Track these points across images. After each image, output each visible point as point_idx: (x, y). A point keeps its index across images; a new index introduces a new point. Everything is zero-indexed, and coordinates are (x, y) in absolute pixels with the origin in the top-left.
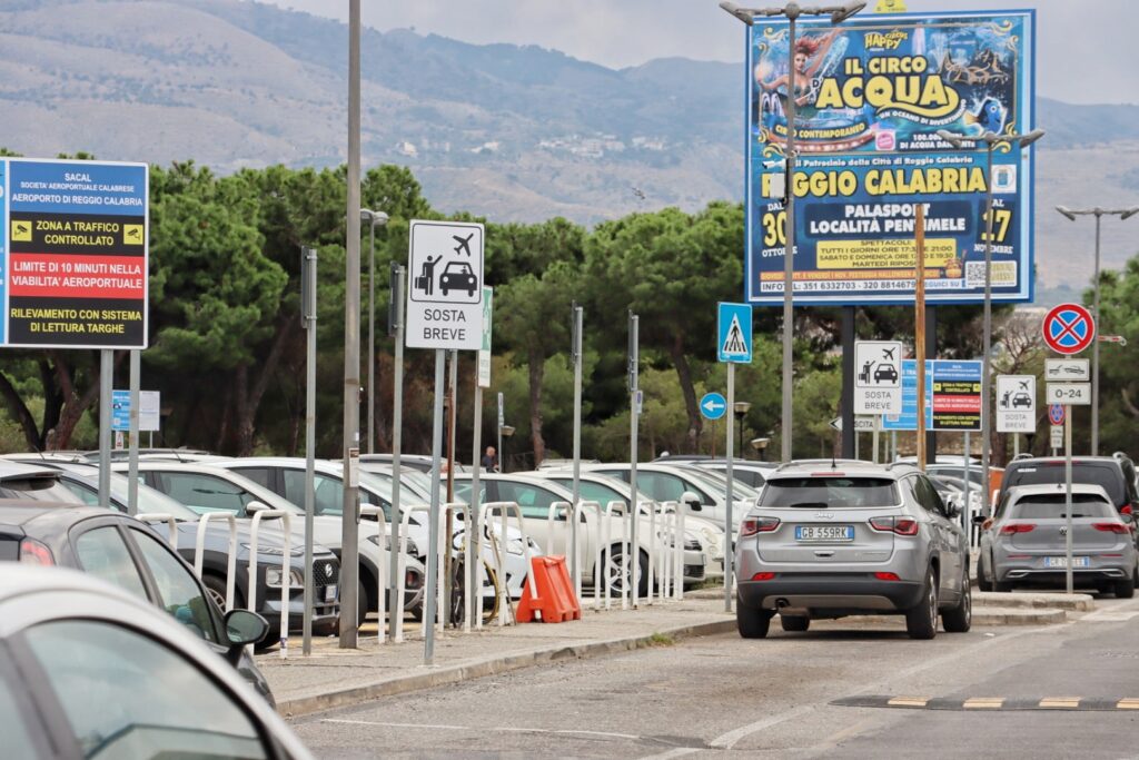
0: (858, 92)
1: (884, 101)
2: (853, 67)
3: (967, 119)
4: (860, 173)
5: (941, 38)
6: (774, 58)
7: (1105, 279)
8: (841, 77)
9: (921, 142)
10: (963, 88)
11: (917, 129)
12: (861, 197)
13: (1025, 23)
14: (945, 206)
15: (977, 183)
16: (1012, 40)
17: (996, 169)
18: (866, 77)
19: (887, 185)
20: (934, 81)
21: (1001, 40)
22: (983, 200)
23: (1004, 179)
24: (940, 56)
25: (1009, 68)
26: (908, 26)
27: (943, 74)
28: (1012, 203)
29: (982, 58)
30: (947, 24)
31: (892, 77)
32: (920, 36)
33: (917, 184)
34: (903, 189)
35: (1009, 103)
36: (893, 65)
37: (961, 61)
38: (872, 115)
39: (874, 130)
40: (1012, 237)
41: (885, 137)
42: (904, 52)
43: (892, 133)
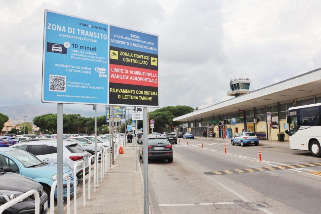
3: (121, 109)
7: (127, 121)
9: (118, 111)
11: (118, 110)
14: (120, 115)
15: (122, 114)
17: (123, 113)
22: (123, 115)
23: (124, 113)
28: (124, 115)
33: (118, 114)
34: (117, 114)
39: (115, 110)
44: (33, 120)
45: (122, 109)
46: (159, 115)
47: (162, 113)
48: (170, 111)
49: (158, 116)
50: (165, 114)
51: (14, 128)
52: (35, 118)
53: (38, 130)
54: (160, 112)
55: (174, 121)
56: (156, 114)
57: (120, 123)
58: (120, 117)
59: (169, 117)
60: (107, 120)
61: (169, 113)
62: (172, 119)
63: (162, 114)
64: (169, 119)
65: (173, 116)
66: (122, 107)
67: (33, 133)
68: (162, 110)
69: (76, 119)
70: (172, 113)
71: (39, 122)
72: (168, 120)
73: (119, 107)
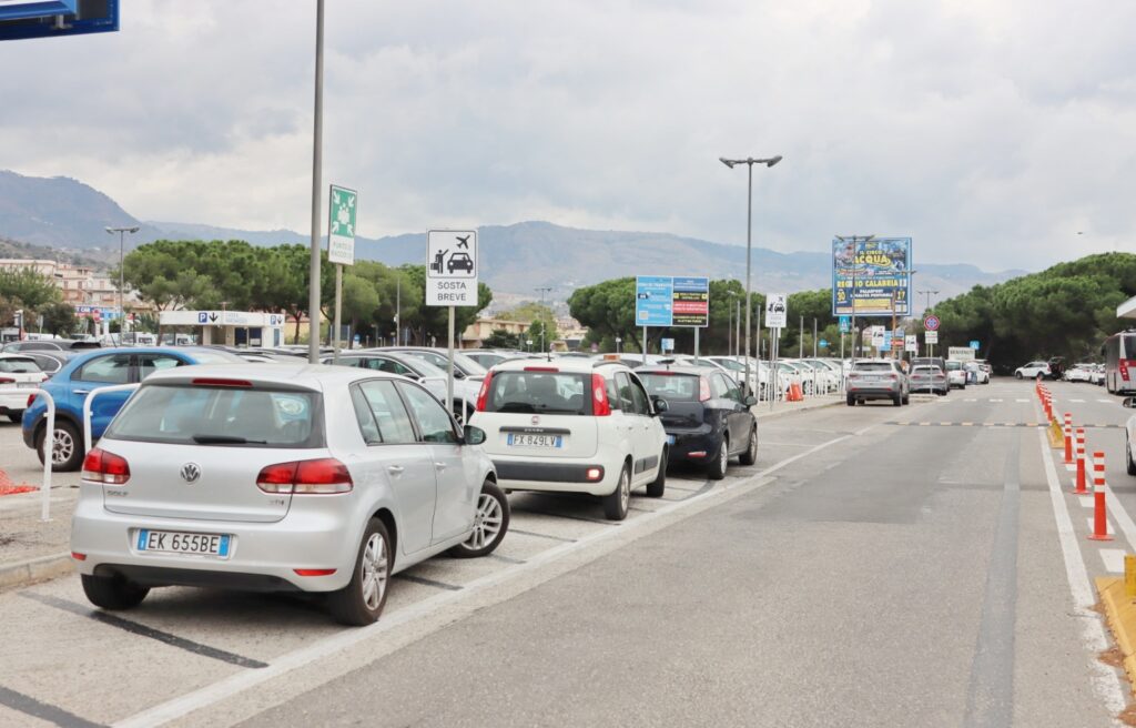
0: (864, 260)
1: (871, 262)
2: (862, 253)
3: (893, 267)
4: (864, 281)
5: (886, 245)
6: (841, 250)
8: (859, 256)
9: (881, 273)
10: (892, 259)
12: (864, 287)
13: (909, 241)
15: (896, 284)
16: (905, 246)
18: (866, 255)
19: (871, 284)
20: (884, 257)
21: (902, 246)
22: (898, 288)
23: (904, 283)
24: (886, 250)
25: (905, 253)
26: (877, 242)
27: (887, 255)
29: (897, 250)
30: (887, 242)
31: (873, 256)
32: (880, 244)
33: (880, 284)
35: (905, 262)
36: (873, 252)
37: (891, 251)
38: (867, 266)
39: (868, 270)
40: (905, 298)
41: (871, 271)
42: (876, 249)
43: (873, 271)
44: (569, 302)
45: (897, 266)
46: (1055, 289)
47: (1069, 281)
48: (1107, 276)
49: (1049, 296)
50: (1084, 285)
51: (499, 328)
52: (577, 293)
53: (581, 338)
54: (1062, 280)
55: (1121, 318)
56: (1044, 285)
57: (898, 318)
58: (887, 295)
59: (1098, 298)
60: (837, 306)
61: (1100, 283)
62: (1115, 309)
63: (1068, 288)
64: (1101, 308)
65: (1119, 295)
66: (896, 258)
67: (565, 347)
68: (1074, 268)
69: (724, 299)
70: (1117, 283)
71: (589, 309)
72: (1096, 312)
73: (884, 258)
